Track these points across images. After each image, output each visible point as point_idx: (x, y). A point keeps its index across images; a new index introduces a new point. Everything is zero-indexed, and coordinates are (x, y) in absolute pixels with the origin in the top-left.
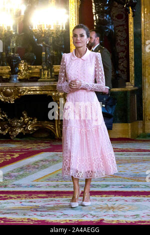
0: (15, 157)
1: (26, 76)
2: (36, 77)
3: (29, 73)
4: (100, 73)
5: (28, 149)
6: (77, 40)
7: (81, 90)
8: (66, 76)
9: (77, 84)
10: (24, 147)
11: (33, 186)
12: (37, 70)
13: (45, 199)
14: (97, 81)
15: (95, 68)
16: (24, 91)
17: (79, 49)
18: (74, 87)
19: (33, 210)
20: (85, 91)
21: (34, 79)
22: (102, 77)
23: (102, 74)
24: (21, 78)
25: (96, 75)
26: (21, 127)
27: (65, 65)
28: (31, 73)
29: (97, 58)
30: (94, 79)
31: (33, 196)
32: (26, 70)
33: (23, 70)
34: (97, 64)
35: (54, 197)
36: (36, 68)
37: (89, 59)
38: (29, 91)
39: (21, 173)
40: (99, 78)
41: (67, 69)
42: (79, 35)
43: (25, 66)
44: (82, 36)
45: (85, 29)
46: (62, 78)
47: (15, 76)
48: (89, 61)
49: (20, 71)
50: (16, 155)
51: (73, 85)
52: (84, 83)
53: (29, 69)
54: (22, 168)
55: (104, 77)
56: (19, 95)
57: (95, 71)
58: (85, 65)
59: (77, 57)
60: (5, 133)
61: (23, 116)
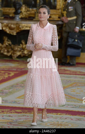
0: (11, 75)
1: (26, 16)
2: (32, 17)
3: (28, 14)
4: (55, 39)
5: (21, 69)
6: (41, 16)
7: (42, 50)
8: (33, 39)
9: (40, 46)
10: (19, 67)
11: (15, 102)
12: (33, 12)
13: (20, 114)
14: (53, 44)
15: (52, 35)
16: (23, 27)
17: (42, 22)
18: (37, 48)
19: (8, 123)
20: (45, 50)
21: (31, 18)
22: (57, 42)
23: (57, 39)
24: (23, 16)
25: (52, 40)
26: (20, 51)
27: (32, 32)
28: (29, 14)
29: (54, 29)
30: (51, 43)
31: (13, 111)
32: (26, 12)
33: (24, 11)
34: (53, 33)
35: (26, 113)
36: (33, 10)
37: (48, 29)
38: (27, 27)
39: (11, 90)
40: (54, 42)
41: (34, 35)
42: (42, 13)
43: (25, 8)
44: (44, 13)
45: (47, 8)
46: (30, 41)
47: (17, 16)
48: (49, 30)
49: (21, 12)
50: (12, 74)
51: (37, 47)
52: (44, 46)
53: (28, 11)
54: (12, 86)
55: (58, 42)
56: (20, 29)
57: (52, 38)
58: (46, 33)
59: (41, 27)
60: (9, 54)
61: (22, 44)
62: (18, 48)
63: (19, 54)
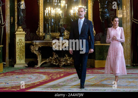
0: (61, 76)
5: (68, 72)
24: (65, 38)
33: (66, 35)
54: (65, 81)
60: (57, 64)
61: (66, 56)
62: (63, 59)
63: (63, 63)
